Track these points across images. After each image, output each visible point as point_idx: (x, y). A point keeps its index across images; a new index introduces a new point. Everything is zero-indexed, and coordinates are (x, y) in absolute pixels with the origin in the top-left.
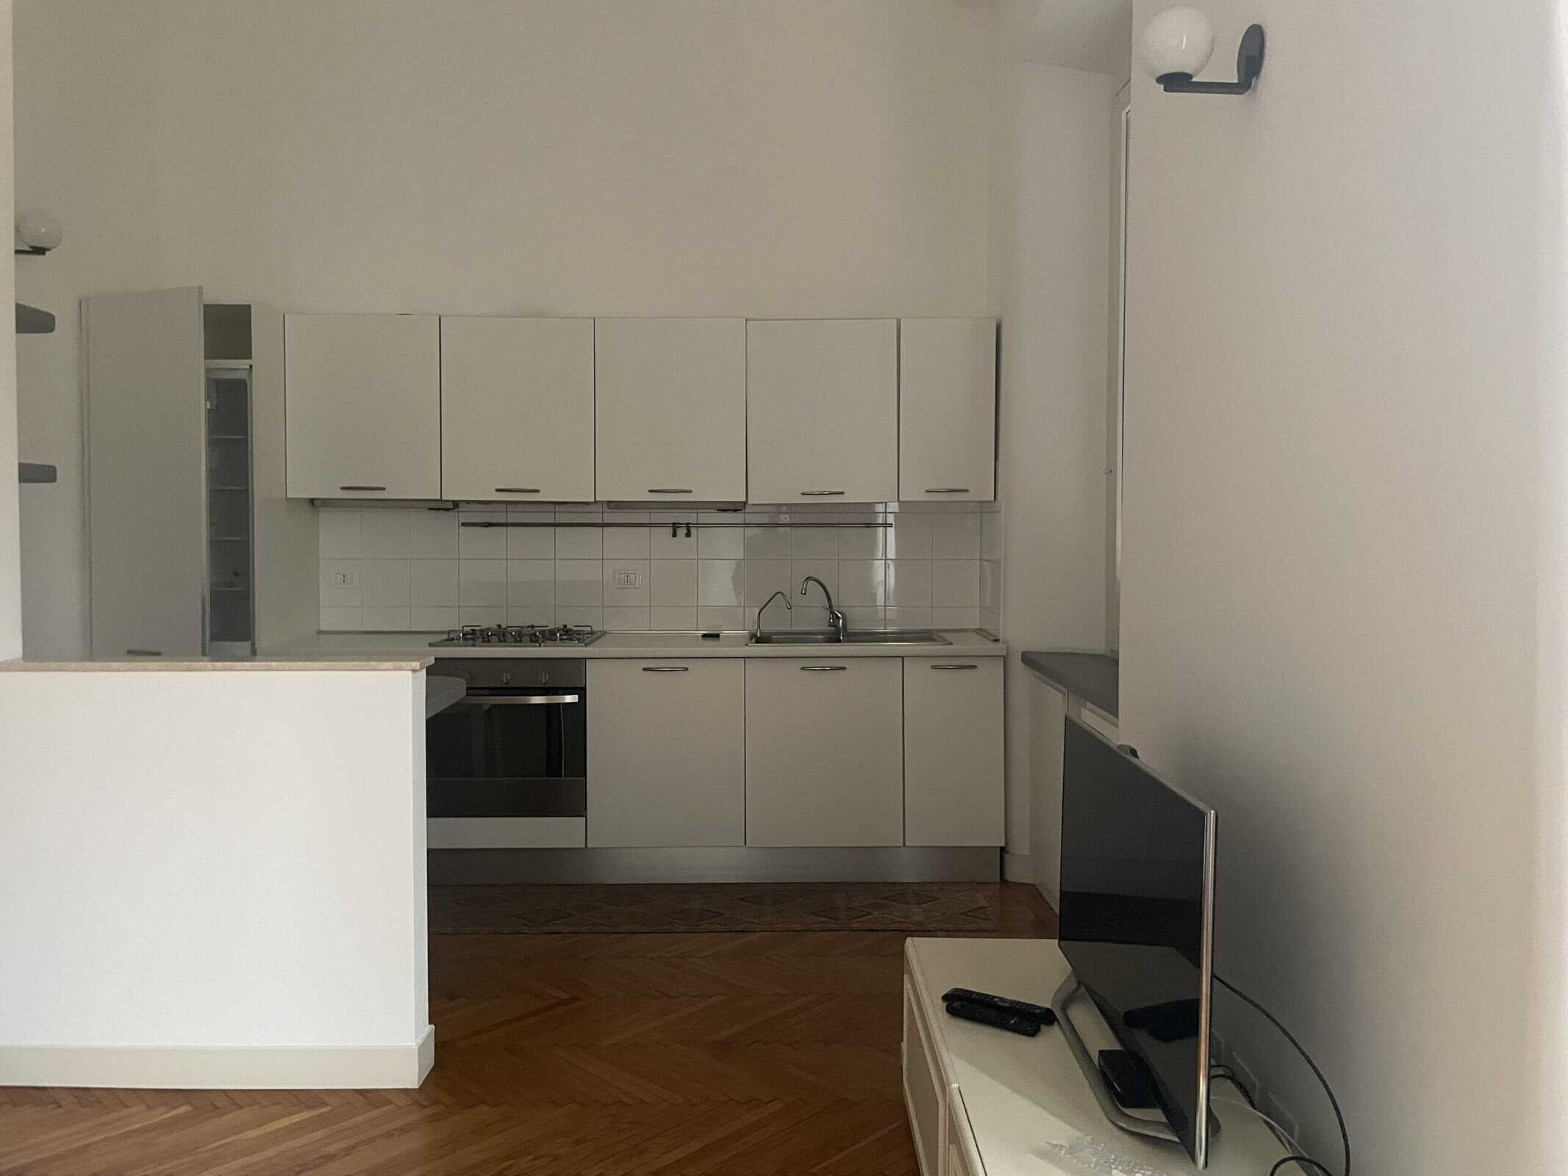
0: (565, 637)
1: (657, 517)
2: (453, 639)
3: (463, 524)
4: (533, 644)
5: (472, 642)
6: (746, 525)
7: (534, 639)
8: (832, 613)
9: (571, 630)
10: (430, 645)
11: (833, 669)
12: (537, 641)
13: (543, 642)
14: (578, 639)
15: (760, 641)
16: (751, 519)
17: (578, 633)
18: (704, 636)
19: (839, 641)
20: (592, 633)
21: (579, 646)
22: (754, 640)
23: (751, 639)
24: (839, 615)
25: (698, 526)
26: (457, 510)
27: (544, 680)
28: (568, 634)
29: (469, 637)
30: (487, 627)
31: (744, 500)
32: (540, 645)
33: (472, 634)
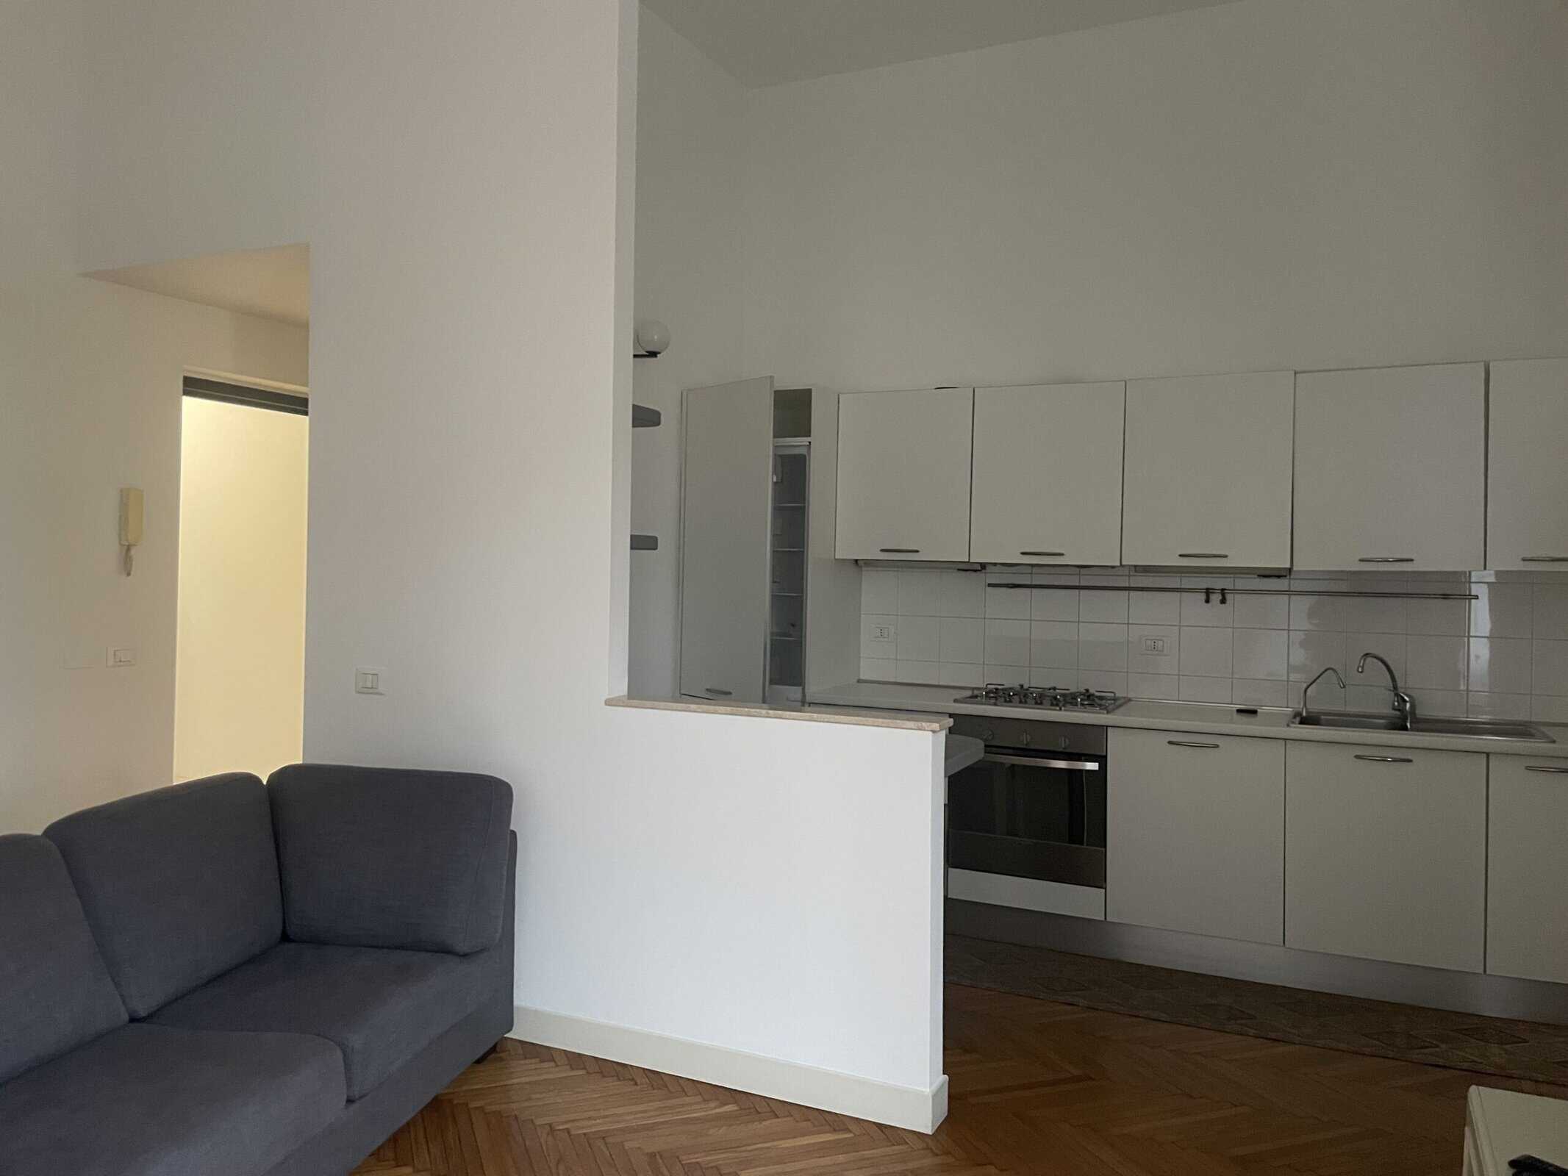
0: (1086, 703)
1: (1187, 582)
2: (976, 697)
3: (990, 585)
4: (1053, 708)
5: (994, 701)
6: (1289, 593)
7: (1055, 703)
8: (1397, 695)
9: (1093, 695)
10: (956, 701)
11: (1395, 760)
12: (1057, 705)
13: (1064, 706)
14: (1100, 705)
15: (1305, 721)
16: (1296, 585)
17: (1101, 698)
18: (1239, 711)
19: (1405, 728)
20: (1115, 699)
21: (1100, 713)
22: (1298, 719)
23: (1295, 717)
24: (1406, 698)
25: (1235, 591)
26: (983, 571)
27: (1062, 745)
28: (1089, 699)
29: (992, 695)
30: (1011, 686)
31: (1288, 566)
32: (1060, 709)
33: (995, 693)
